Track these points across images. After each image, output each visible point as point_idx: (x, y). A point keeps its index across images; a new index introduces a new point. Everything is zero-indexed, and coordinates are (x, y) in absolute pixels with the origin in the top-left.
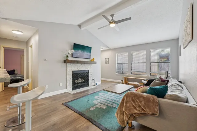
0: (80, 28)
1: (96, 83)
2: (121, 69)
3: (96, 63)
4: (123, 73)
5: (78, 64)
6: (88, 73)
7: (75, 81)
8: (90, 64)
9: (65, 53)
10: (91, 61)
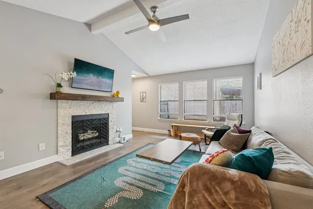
0: (90, 30)
1: (123, 136)
2: (167, 111)
3: (122, 100)
4: (169, 117)
5: (85, 102)
6: (108, 118)
7: (78, 136)
8: (111, 102)
9: (54, 78)
10: (113, 96)
